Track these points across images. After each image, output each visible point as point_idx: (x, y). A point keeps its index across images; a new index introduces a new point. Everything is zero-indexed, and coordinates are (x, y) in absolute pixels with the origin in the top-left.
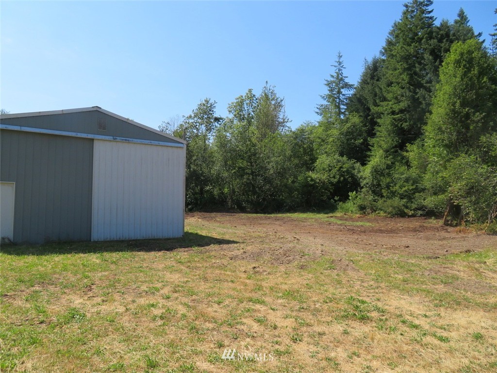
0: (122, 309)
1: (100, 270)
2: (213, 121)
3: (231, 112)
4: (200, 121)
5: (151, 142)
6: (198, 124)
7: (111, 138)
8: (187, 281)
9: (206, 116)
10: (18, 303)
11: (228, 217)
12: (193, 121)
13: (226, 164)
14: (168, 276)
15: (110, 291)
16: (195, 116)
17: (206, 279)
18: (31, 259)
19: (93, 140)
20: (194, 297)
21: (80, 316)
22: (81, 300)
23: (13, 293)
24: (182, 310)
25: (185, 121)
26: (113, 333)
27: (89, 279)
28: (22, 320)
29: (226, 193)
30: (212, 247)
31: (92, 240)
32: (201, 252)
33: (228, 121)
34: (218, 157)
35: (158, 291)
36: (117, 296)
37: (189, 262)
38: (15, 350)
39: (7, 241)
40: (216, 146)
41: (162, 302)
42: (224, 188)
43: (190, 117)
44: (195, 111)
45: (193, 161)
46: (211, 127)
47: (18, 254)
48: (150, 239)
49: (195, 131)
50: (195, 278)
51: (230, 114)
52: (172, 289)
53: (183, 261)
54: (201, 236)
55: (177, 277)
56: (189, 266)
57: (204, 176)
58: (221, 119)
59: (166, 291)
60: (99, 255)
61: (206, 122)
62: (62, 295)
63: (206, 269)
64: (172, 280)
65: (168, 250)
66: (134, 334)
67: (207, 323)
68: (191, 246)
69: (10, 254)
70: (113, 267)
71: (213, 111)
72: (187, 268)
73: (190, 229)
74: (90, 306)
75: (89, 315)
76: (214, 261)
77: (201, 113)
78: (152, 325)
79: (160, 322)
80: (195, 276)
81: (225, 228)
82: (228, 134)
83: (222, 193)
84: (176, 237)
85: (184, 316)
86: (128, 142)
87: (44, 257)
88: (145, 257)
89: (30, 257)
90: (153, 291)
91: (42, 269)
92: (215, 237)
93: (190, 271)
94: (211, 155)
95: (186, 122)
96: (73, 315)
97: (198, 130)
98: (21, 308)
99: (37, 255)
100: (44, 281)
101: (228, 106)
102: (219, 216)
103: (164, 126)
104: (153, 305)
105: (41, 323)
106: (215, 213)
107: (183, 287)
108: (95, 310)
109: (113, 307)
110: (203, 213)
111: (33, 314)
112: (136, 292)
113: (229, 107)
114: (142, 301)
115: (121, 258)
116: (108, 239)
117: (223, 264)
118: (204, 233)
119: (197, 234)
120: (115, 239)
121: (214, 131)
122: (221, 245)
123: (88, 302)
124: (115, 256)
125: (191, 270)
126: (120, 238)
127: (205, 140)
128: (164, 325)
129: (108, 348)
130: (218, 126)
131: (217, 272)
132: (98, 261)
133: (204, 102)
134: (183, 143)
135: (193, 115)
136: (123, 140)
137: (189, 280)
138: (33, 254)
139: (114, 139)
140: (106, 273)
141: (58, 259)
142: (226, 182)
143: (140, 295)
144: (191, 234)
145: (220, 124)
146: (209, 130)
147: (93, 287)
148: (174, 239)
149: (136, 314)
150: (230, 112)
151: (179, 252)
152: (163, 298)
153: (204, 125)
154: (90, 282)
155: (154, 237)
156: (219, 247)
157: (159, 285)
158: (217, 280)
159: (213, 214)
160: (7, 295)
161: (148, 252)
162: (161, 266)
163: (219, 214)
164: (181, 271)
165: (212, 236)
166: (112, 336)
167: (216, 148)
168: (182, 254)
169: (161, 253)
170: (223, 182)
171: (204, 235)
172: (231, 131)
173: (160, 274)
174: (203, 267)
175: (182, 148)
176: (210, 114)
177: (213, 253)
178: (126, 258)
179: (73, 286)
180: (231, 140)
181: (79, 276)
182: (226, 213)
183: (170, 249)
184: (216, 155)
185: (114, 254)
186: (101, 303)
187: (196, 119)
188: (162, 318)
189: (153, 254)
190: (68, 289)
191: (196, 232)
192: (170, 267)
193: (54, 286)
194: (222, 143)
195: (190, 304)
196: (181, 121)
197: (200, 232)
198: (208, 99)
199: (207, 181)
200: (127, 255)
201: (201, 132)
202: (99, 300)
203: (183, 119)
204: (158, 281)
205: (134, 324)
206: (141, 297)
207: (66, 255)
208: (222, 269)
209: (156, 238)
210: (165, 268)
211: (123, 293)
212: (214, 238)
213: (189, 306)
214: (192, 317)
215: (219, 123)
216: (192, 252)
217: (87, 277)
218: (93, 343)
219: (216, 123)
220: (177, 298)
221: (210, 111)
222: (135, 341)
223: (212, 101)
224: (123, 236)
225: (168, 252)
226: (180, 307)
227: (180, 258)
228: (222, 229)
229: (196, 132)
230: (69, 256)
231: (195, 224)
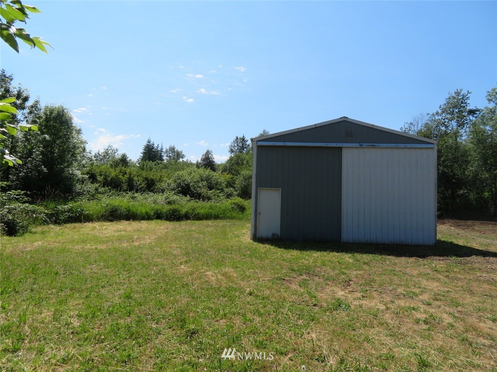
0: (382, 307)
1: (355, 268)
2: (466, 114)
3: (491, 100)
4: (449, 116)
5: (397, 146)
6: (447, 120)
7: (357, 145)
8: (448, 291)
9: (457, 110)
10: (294, 287)
11: (490, 226)
12: (440, 117)
13: (485, 163)
14: (424, 283)
15: (368, 288)
16: (443, 112)
17: (472, 293)
18: (295, 253)
19: (341, 148)
20: (459, 308)
21: (346, 306)
22: (343, 293)
23: (289, 278)
24: (448, 319)
25: (430, 119)
26: (378, 326)
27: (346, 275)
28: (300, 300)
29: (487, 198)
30: (474, 258)
31: (342, 241)
32: (460, 263)
33: (487, 112)
34: (475, 156)
35: (417, 296)
36: (375, 294)
37: (447, 271)
38: (300, 322)
39: (276, 236)
40: (471, 143)
41: (423, 307)
42: (483, 192)
43: (437, 113)
44: (442, 106)
45: (441, 162)
46: (463, 121)
47: (286, 248)
48: (398, 245)
49: (443, 128)
50: (457, 289)
51: (490, 103)
52: (432, 297)
53: (440, 269)
54: (457, 245)
55: (435, 285)
56: (448, 276)
57: (455, 179)
58: (478, 110)
59: (425, 297)
60: (350, 255)
61: (458, 117)
62: (326, 285)
63: (470, 281)
64: (430, 288)
65: (420, 257)
66: (399, 332)
67: (481, 338)
68: (447, 256)
69: (280, 247)
70: (366, 267)
71: (465, 103)
72: (446, 277)
73: (442, 237)
74: (351, 299)
75: (352, 307)
76: (479, 274)
77: (450, 108)
78: (416, 327)
79: (425, 327)
80: (458, 287)
81: (488, 239)
82: (488, 128)
83: (482, 198)
84: (428, 244)
85: (452, 326)
86: (374, 147)
87: (305, 252)
88: (397, 261)
89: (294, 251)
90: (411, 295)
91: (306, 262)
92: (477, 248)
93: (450, 282)
94: (465, 154)
95: (432, 120)
96: (339, 305)
97: (446, 127)
98: (296, 291)
99: (300, 250)
100: (309, 271)
101: (486, 94)
102: (478, 225)
103: (406, 127)
104: (414, 309)
105: (315, 305)
106: (472, 221)
107: (444, 296)
108: (356, 303)
109: (373, 304)
110: (456, 221)
111: (307, 297)
112: (393, 294)
113: (490, 95)
114: (402, 303)
115: (372, 260)
116: (357, 242)
117: (493, 279)
118: (461, 243)
119: (451, 243)
120: (363, 242)
121: (468, 126)
122: (487, 258)
123: (350, 296)
124: (366, 257)
125: (451, 280)
126: (367, 241)
127: (456, 137)
128: (429, 329)
129: (376, 338)
130: (474, 119)
131: (485, 286)
132: (351, 261)
133: (454, 95)
134: (433, 144)
135: (440, 112)
136: (369, 145)
137: (451, 290)
138: (297, 249)
139: (360, 145)
140: (361, 272)
141: (316, 254)
142: (487, 184)
143: (398, 297)
144: (444, 242)
145: (476, 117)
146: (461, 125)
147: (351, 283)
148: (425, 246)
149: (397, 313)
150: (489, 100)
151: (433, 259)
152: (424, 304)
153: (455, 120)
154: (348, 278)
155: (403, 242)
156: (484, 259)
157: (417, 291)
158: (486, 295)
159: (469, 223)
160: (284, 279)
161: (399, 257)
162: (415, 272)
163: (477, 223)
164: (439, 280)
165: (472, 247)
166: (377, 329)
167: (471, 145)
168: (439, 263)
169: (412, 260)
170: (483, 184)
171: (462, 245)
172: (491, 123)
173: (416, 280)
174: (465, 278)
175: (433, 148)
176: (461, 107)
177: (476, 265)
178: (377, 261)
179: (333, 280)
180: (492, 134)
181: (337, 272)
182: (487, 221)
183: (423, 256)
184: (472, 153)
185: (364, 256)
186: (361, 298)
187: (444, 115)
188: (426, 322)
189: (403, 260)
190: (330, 281)
191: (450, 241)
192: (425, 275)
193: (318, 277)
194: (480, 139)
195: (456, 315)
196: (426, 119)
197: (455, 241)
198: (459, 91)
199: (460, 183)
200: (378, 257)
201: (450, 129)
202: (359, 295)
203: (427, 118)
204: (415, 286)
205: (397, 322)
206: (399, 299)
207: (322, 252)
208: (491, 284)
209: (404, 243)
210: (420, 274)
211: (380, 292)
212: (475, 249)
213: (455, 317)
214: (462, 328)
215: (475, 115)
216: (448, 261)
217: (344, 274)
218: (362, 331)
219: (471, 117)
220: (439, 307)
221: (462, 103)
222: (402, 338)
223: (464, 92)
224: (370, 239)
225: (421, 259)
226: (445, 316)
227: (436, 266)
228: (485, 240)
229: (445, 129)
230: (325, 253)
231: (447, 232)
